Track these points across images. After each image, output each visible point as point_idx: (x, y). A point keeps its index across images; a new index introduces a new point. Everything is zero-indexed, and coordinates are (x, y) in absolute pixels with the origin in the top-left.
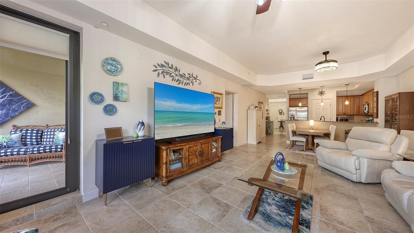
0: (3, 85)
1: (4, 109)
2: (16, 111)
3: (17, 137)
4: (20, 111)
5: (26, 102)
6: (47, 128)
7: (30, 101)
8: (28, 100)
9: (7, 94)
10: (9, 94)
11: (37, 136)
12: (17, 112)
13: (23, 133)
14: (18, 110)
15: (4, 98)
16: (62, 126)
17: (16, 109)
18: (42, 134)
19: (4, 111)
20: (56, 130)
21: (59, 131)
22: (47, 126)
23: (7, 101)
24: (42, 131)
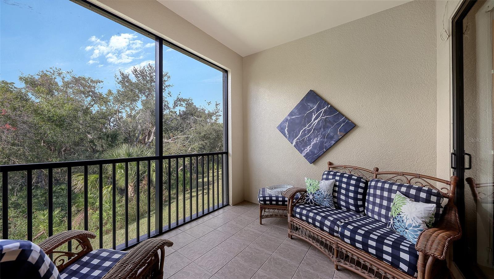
0: (318, 97)
1: (319, 134)
2: (331, 138)
3: (326, 188)
4: (336, 138)
5: (344, 121)
6: (376, 177)
7: (349, 120)
8: (346, 118)
9: (322, 111)
10: (323, 110)
11: (356, 192)
12: (332, 141)
13: (336, 181)
14: (333, 135)
15: (318, 119)
16: (409, 177)
17: (332, 134)
18: (366, 188)
19: (319, 139)
20: (395, 187)
21: (402, 193)
22: (377, 173)
23: (321, 122)
24: (366, 183)
